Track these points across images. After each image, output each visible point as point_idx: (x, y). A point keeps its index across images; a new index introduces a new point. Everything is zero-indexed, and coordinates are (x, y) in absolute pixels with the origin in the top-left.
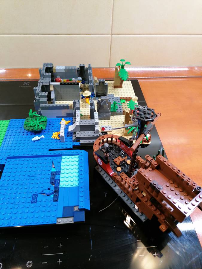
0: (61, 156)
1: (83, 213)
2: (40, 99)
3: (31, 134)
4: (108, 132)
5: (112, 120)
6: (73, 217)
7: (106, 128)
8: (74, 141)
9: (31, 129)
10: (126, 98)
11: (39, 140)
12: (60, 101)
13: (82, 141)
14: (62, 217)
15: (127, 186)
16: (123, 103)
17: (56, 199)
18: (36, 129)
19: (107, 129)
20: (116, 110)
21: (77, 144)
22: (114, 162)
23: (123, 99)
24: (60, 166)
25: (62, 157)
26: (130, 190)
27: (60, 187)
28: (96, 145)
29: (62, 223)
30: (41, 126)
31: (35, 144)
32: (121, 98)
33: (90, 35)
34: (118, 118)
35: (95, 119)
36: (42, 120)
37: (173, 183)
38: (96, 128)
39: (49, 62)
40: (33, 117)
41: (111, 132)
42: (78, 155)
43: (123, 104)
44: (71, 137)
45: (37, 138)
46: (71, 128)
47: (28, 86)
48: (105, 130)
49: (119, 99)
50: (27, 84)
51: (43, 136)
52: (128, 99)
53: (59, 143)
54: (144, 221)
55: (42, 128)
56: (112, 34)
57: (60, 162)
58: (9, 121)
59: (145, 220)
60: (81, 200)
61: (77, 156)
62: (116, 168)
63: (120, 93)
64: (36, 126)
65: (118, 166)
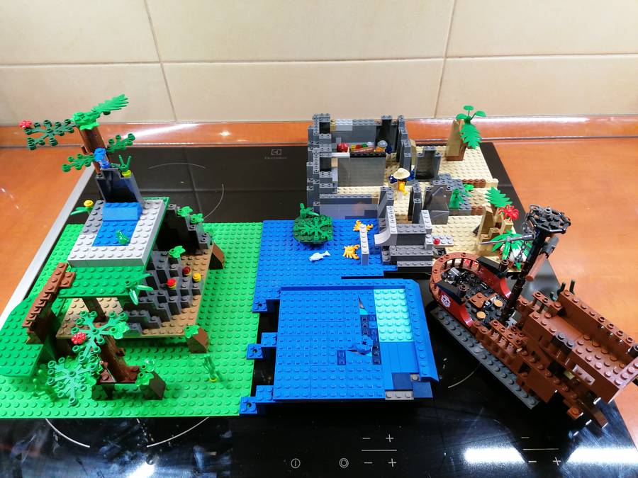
0: (372, 288)
1: (428, 385)
2: (321, 184)
3: (306, 249)
4: (446, 249)
5: (451, 225)
6: (412, 390)
7: (441, 240)
8: (385, 264)
9: (306, 239)
10: (475, 181)
11: (321, 259)
12: (345, 186)
13: (401, 264)
14: (393, 388)
15: (502, 343)
16: (470, 191)
17: (377, 360)
18: (316, 239)
19: (444, 242)
20: (458, 206)
21: (391, 268)
22: (469, 302)
23: (468, 184)
24: (373, 306)
25: (374, 290)
26: (509, 350)
27: (380, 341)
28: (436, 270)
29: (394, 398)
30: (325, 234)
31: (315, 267)
32: (464, 182)
33: (404, 59)
34: (462, 221)
35: (426, 224)
36: (324, 223)
37: (590, 340)
38: (427, 240)
39: (325, 113)
40: (307, 217)
41: (451, 248)
42: (403, 287)
43: (470, 194)
44: (378, 256)
45: (317, 256)
46: (380, 239)
47: (280, 158)
48: (440, 244)
49: (461, 183)
50: (277, 152)
51: (327, 253)
52: (480, 184)
53: (358, 267)
54: (531, 407)
55: (326, 238)
56: (447, 57)
57: (372, 300)
58: (260, 223)
59: (533, 406)
60: (422, 363)
61: (402, 290)
62: (476, 313)
63: (460, 171)
64: (316, 234)
65: (479, 310)
